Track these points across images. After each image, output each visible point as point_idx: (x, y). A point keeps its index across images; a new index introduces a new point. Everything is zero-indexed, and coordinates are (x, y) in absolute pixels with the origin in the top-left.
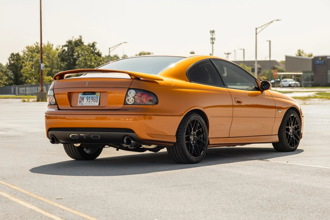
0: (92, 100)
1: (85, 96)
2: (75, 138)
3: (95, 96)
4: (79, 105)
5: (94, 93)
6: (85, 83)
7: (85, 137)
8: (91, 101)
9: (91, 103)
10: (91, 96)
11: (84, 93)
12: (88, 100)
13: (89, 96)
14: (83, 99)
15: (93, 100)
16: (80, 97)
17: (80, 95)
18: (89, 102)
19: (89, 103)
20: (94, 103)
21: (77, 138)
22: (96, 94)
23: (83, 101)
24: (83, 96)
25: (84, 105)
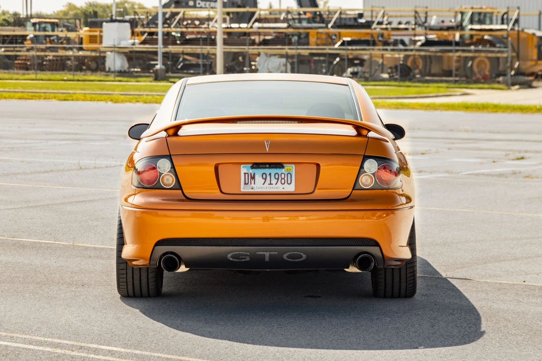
0: (276, 181)
1: (258, 173)
2: (239, 259)
3: (283, 170)
4: (244, 189)
5: (280, 165)
6: (261, 144)
7: (267, 259)
8: (274, 181)
9: (274, 186)
10: (273, 171)
11: (256, 166)
12: (266, 179)
13: (267, 171)
14: (253, 178)
15: (278, 179)
16: (245, 174)
17: (244, 169)
18: (270, 184)
19: (270, 186)
20: (283, 186)
21: (248, 259)
22: (286, 168)
23: (253, 182)
24: (251, 171)
25: (256, 190)
